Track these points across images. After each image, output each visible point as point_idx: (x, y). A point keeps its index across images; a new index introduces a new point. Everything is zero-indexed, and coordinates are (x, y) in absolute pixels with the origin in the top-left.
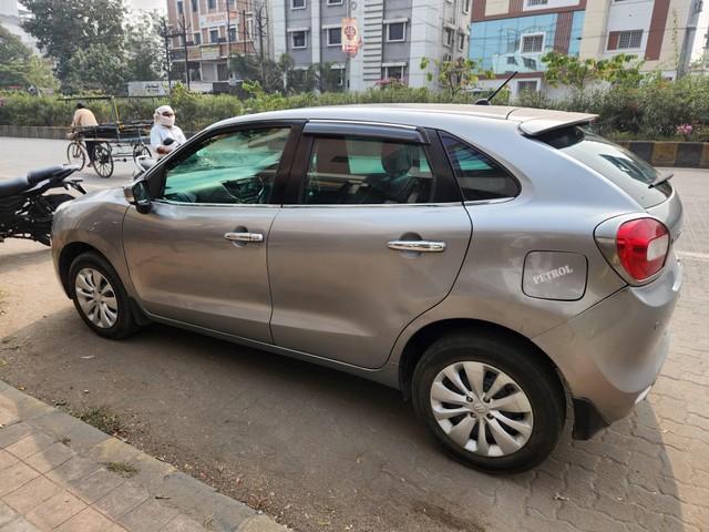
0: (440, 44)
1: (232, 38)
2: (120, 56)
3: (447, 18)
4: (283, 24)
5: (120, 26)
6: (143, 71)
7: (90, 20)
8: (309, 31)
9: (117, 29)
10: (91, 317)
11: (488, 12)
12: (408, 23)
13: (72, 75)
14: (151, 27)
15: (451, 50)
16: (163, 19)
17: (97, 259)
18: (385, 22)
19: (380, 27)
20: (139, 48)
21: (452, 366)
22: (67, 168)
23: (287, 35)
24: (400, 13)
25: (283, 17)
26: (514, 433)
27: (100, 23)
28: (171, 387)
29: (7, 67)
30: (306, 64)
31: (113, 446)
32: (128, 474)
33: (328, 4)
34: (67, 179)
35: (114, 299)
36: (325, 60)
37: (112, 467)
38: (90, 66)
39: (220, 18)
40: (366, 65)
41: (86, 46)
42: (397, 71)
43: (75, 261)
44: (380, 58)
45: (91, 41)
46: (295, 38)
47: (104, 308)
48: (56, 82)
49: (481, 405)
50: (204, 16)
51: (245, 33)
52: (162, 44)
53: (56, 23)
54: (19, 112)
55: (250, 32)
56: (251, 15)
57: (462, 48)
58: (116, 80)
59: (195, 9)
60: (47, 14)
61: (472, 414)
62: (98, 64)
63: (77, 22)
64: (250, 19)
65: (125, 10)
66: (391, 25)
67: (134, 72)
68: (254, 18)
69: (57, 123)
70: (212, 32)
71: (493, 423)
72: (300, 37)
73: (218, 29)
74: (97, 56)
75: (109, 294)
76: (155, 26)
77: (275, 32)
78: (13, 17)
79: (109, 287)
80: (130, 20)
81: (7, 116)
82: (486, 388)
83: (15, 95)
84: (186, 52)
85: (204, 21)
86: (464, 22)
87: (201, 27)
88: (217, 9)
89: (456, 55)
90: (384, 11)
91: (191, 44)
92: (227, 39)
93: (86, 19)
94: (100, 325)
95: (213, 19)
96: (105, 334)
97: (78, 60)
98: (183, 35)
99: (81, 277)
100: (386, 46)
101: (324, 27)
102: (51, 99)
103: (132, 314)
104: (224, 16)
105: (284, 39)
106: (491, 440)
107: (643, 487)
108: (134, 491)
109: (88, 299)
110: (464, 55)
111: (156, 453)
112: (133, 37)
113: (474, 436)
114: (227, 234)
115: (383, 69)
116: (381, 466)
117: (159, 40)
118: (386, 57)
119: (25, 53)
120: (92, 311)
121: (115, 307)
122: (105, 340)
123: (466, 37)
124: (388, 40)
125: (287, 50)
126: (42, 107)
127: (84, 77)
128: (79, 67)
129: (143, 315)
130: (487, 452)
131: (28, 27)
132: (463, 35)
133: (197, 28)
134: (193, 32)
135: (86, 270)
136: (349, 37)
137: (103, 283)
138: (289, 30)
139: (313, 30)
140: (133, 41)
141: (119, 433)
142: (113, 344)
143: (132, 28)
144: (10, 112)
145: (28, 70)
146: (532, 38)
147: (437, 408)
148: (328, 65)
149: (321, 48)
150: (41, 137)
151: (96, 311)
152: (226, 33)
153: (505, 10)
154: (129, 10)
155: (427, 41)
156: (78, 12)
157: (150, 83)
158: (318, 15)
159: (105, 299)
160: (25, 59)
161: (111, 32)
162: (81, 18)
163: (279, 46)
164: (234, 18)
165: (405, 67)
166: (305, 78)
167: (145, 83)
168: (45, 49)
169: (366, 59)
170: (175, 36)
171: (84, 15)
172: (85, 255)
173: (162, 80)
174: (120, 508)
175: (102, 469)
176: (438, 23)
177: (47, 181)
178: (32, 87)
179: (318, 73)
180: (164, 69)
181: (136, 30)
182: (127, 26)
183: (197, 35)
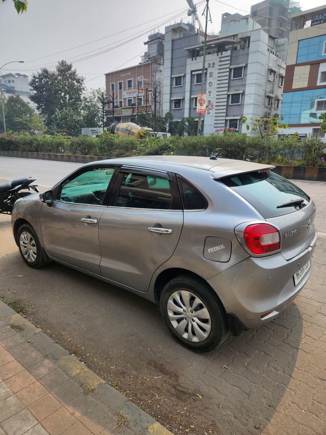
0: (263, 106)
1: (140, 104)
2: (79, 114)
3: (268, 90)
4: (169, 95)
5: (80, 98)
6: (90, 122)
7: (65, 95)
8: (183, 99)
9: (79, 99)
10: (26, 256)
11: (294, 86)
12: (243, 94)
13: (53, 125)
14: (97, 98)
15: (270, 109)
16: (103, 93)
17: (29, 227)
18: (229, 93)
19: (226, 96)
20: (89, 109)
21: (176, 292)
22: (31, 179)
23: (171, 101)
24: (238, 88)
25: (169, 92)
26: (204, 330)
27: (70, 96)
28: (54, 294)
29: (21, 119)
30: (180, 118)
31: (17, 318)
32: (19, 330)
33: (195, 84)
34: (31, 184)
35: (35, 248)
36: (192, 116)
37: (13, 327)
38: (62, 119)
39: (133, 92)
40: (216, 118)
41: (61, 109)
42: (235, 122)
43: (20, 228)
44: (225, 114)
45: (64, 106)
46: (175, 103)
47: (31, 252)
48: (45, 127)
49: (189, 314)
50: (126, 92)
51: (147, 101)
52: (102, 107)
53: (48, 96)
54: (23, 144)
55: (150, 100)
56: (151, 91)
57: (277, 108)
58: (75, 127)
59: (121, 88)
60: (43, 91)
61: (186, 318)
62: (67, 118)
63: (58, 95)
64: (150, 93)
65: (83, 89)
66: (232, 95)
67: (85, 123)
68: (152, 93)
69: (42, 150)
70: (129, 100)
71: (195, 324)
72: (178, 103)
73: (132, 98)
74: (66, 114)
75: (33, 245)
76: (99, 97)
77: (164, 100)
78: (27, 92)
79: (33, 242)
80: (86, 94)
81: (17, 146)
82: (191, 305)
83: (21, 135)
84: (113, 111)
85: (125, 94)
86: (279, 92)
87: (123, 98)
88: (133, 87)
89: (273, 112)
90: (229, 87)
91: (117, 107)
92: (137, 104)
93: (63, 94)
94: (29, 260)
95: (130, 93)
96: (31, 265)
97: (56, 116)
98: (113, 103)
99: (22, 236)
100: (229, 107)
101: (192, 97)
102: (40, 138)
103: (43, 256)
104: (136, 91)
105: (169, 104)
106: (194, 333)
107: (275, 368)
108: (19, 338)
109: (25, 247)
110: (279, 112)
111: (36, 324)
112: (86, 103)
113: (186, 330)
114: (83, 219)
115: (226, 121)
116: (140, 342)
117: (100, 105)
118: (228, 114)
119: (30, 111)
120: (26, 253)
121: (36, 252)
122: (31, 268)
123: (280, 102)
124: (230, 104)
125: (170, 110)
126: (35, 142)
127: (59, 126)
128: (56, 120)
129: (47, 257)
130: (192, 339)
131: (33, 98)
132: (278, 100)
133: (121, 98)
134: (119, 100)
135: (24, 232)
136: (201, 105)
137: (31, 240)
138: (172, 99)
139: (186, 99)
140: (86, 106)
141: (23, 313)
142: (34, 270)
143: (86, 99)
144: (19, 144)
145: (31, 121)
146: (322, 102)
147: (171, 314)
148: (193, 119)
149: (190, 109)
150: (33, 158)
151: (28, 253)
152: (137, 101)
153: (305, 85)
154: (85, 89)
155: (254, 104)
156: (59, 90)
157: (93, 129)
158: (189, 90)
159: (32, 247)
160: (30, 115)
161: (75, 101)
162: (60, 94)
163: (166, 108)
164: (142, 93)
165: (240, 119)
166: (179, 126)
167: (90, 129)
168: (40, 110)
169: (216, 115)
170: (109, 103)
171: (62, 92)
172: (24, 225)
173: (100, 126)
174: (10, 344)
175: (9, 327)
176: (262, 93)
177: (20, 186)
178: (32, 130)
179: (187, 124)
180: (102, 121)
181: (88, 100)
182: (84, 97)
183: (121, 102)
